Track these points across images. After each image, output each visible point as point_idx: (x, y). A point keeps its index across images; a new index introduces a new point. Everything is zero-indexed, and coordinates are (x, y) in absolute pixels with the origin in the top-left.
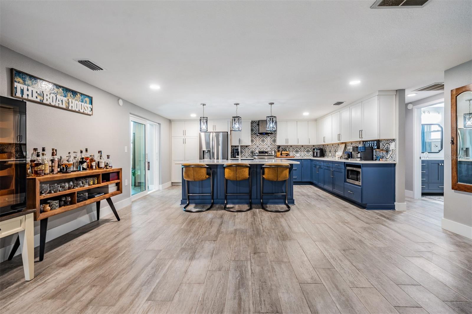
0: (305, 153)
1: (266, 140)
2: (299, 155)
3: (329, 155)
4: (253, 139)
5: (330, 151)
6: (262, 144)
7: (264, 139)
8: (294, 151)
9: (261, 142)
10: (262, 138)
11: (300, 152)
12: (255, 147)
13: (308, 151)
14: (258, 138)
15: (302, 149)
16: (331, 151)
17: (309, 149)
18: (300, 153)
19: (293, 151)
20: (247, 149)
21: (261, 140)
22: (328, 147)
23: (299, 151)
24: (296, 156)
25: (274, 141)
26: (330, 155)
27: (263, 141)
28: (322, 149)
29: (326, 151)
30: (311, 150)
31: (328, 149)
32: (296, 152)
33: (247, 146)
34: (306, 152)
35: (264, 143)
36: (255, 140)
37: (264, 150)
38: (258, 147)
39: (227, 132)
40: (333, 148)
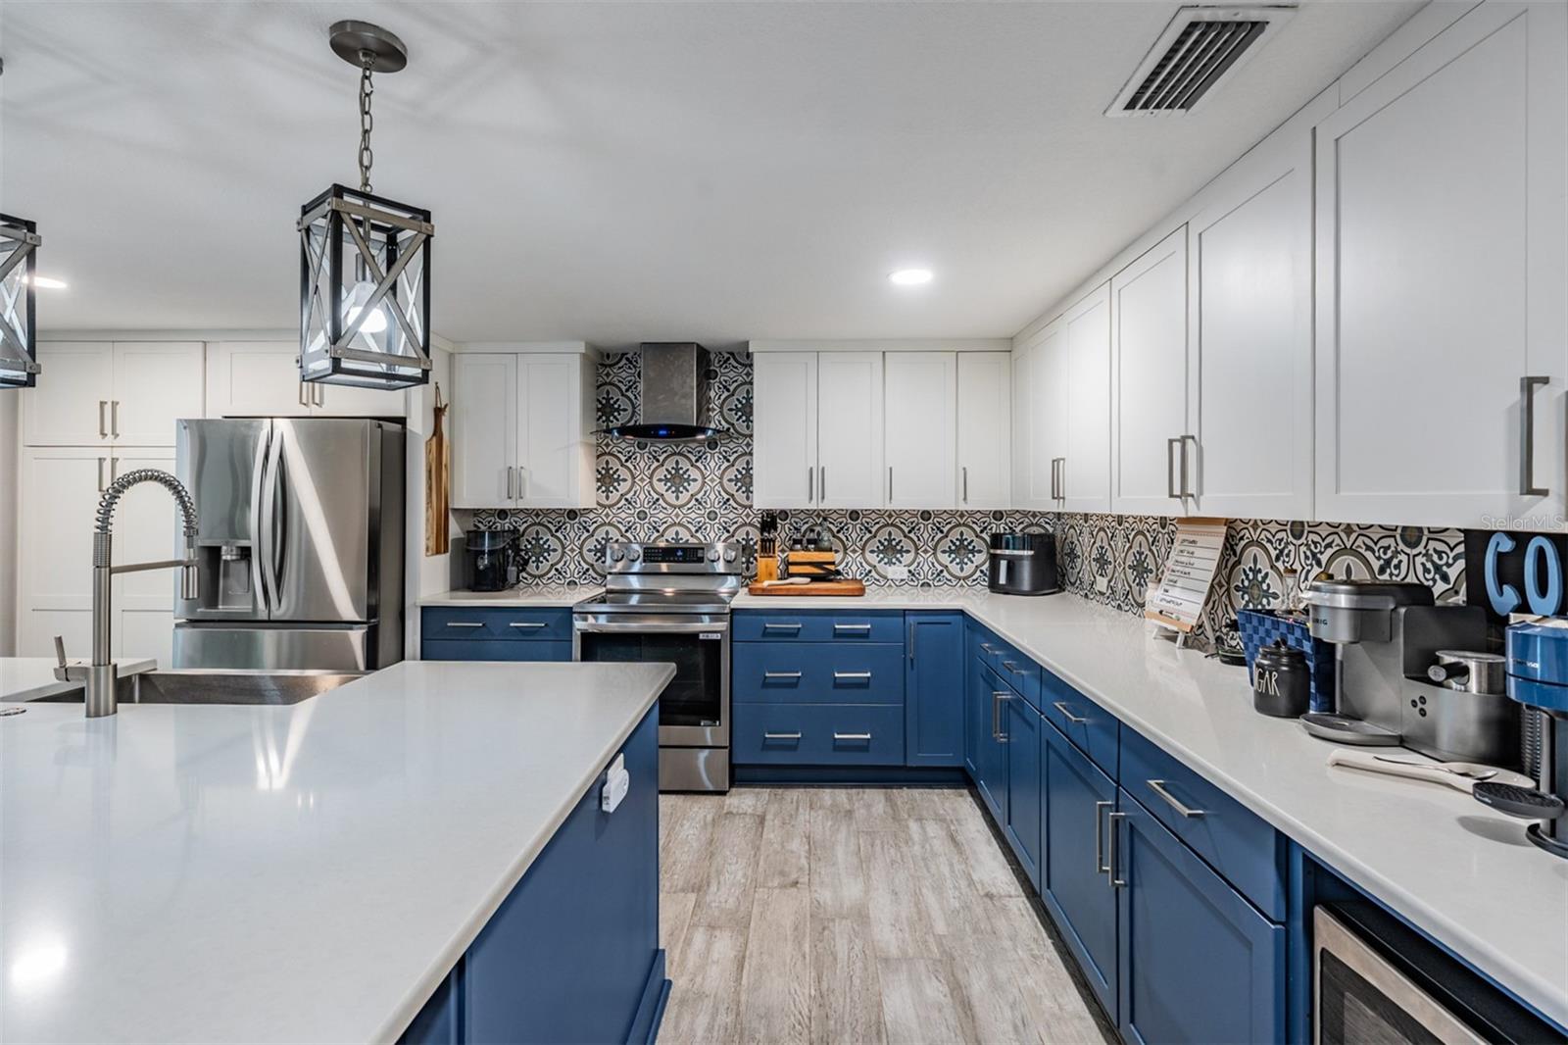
0: (945, 559)
1: (694, 473)
2: (905, 575)
3: (1097, 588)
4: (614, 464)
5: (1102, 561)
6: (670, 497)
7: (684, 464)
8: (874, 544)
9: (661, 487)
10: (670, 464)
11: (912, 555)
12: (626, 515)
13: (961, 549)
14: (642, 461)
15: (926, 532)
16: (1109, 556)
17: (969, 535)
18: (907, 558)
19: (868, 548)
20: (572, 530)
21: (661, 473)
22: (1086, 531)
23: (906, 544)
24: (885, 578)
25: (746, 480)
26: (1102, 584)
27: (677, 480)
28: (1052, 537)
29: (1073, 555)
30: (978, 544)
31: (1086, 538)
32: (885, 551)
33: (572, 514)
34: (951, 552)
35: (684, 497)
36: (623, 473)
37: (685, 535)
38: (642, 516)
39: (402, 421)
40: (1120, 541)
